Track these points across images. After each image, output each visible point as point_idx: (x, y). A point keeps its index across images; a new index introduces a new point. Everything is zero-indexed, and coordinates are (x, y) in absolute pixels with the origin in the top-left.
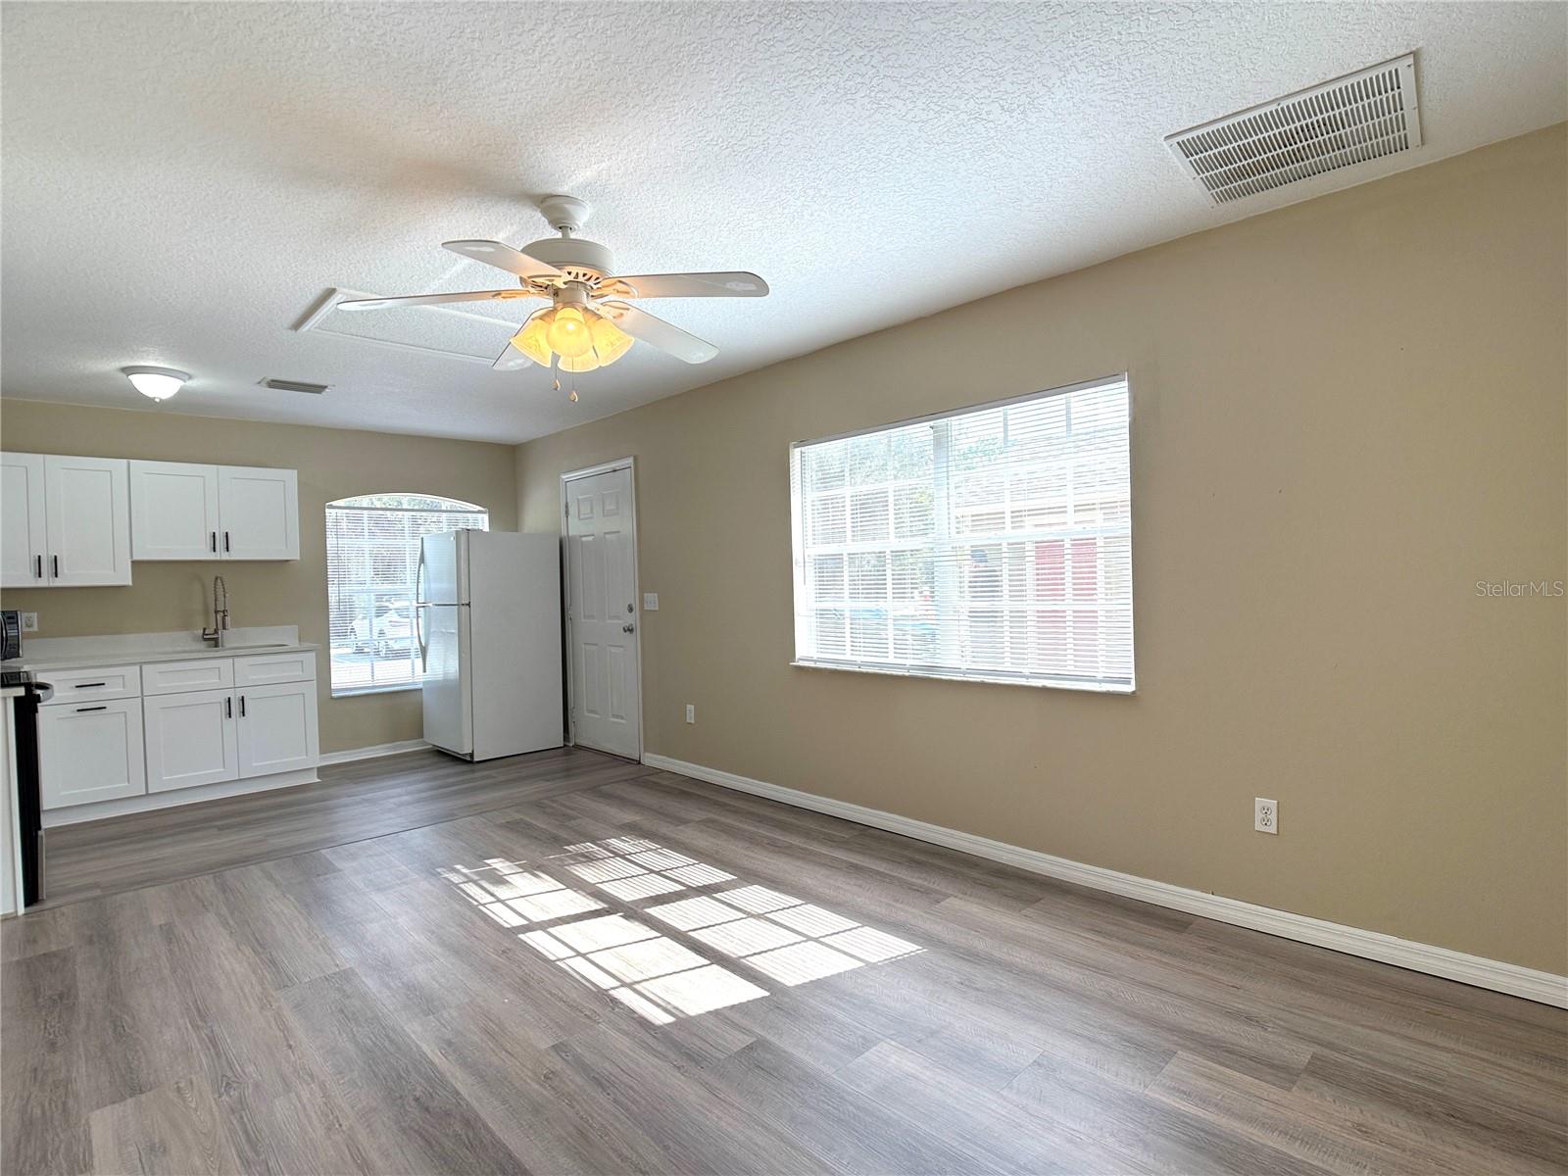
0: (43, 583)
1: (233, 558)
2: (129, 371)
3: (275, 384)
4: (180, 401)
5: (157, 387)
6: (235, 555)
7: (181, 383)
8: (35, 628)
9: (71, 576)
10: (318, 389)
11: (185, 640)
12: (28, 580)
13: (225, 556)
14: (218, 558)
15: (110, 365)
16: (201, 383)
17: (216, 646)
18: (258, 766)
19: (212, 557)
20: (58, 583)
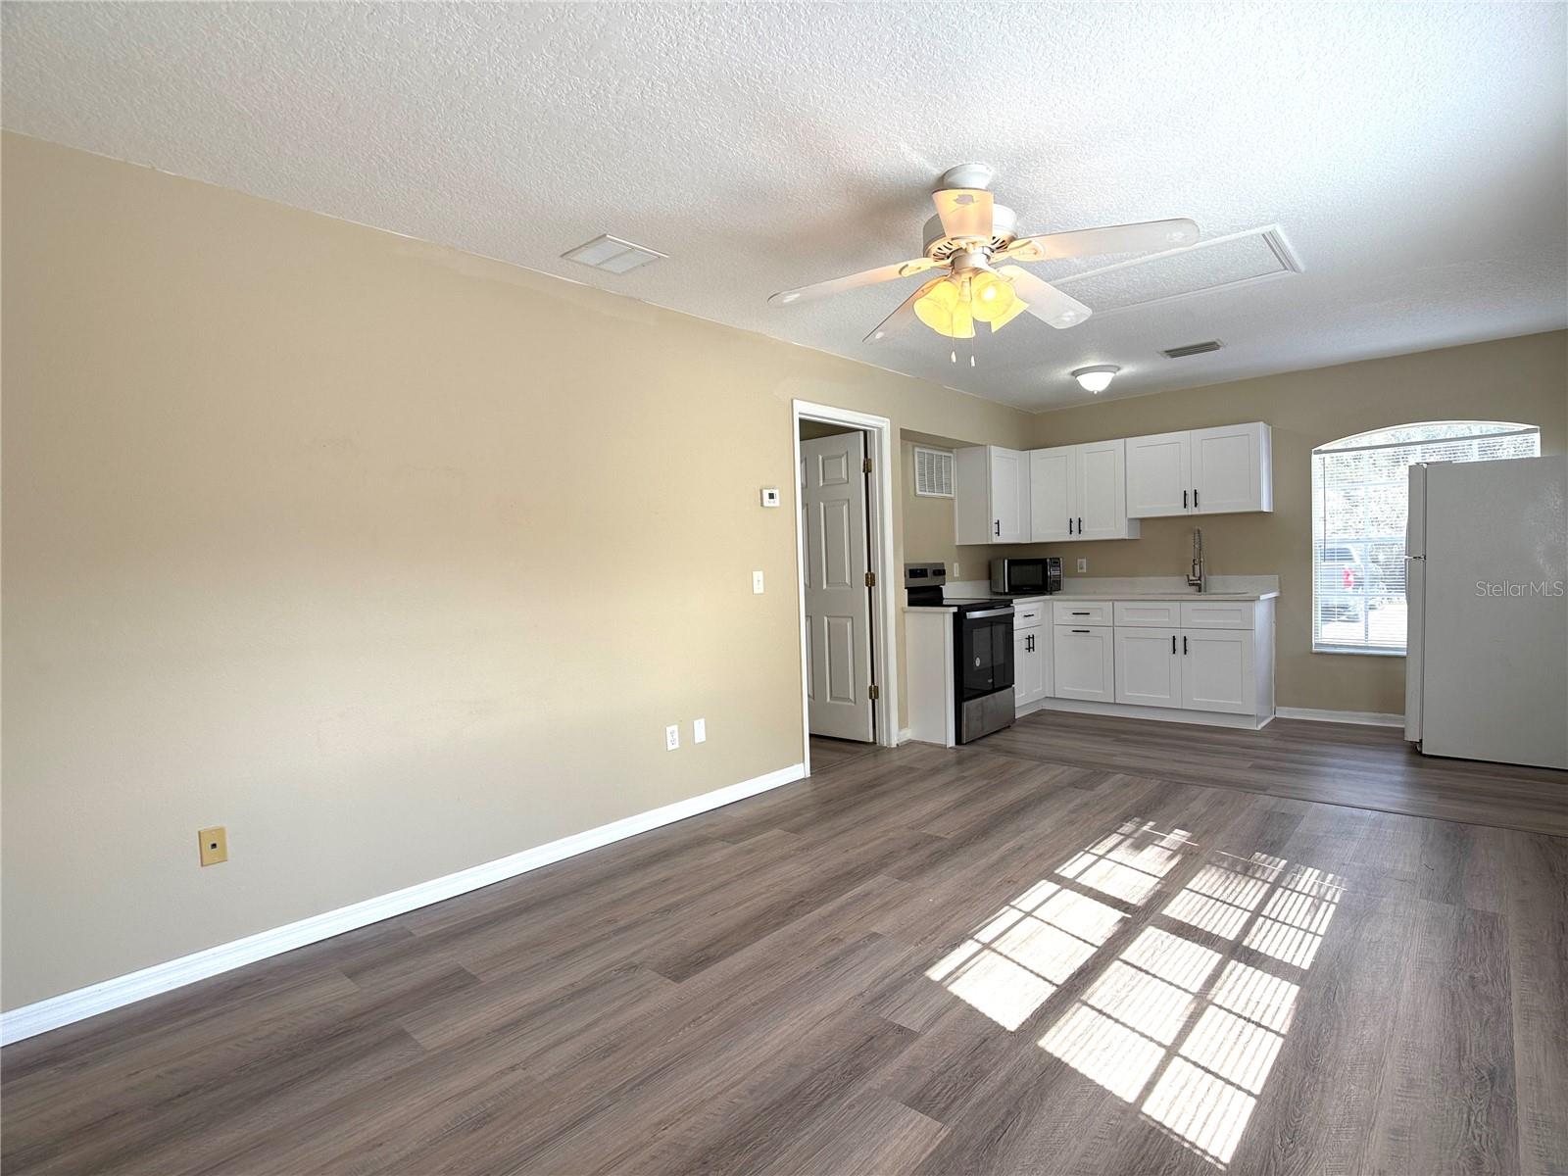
0: (1075, 537)
1: (1202, 513)
2: (1075, 374)
3: (1174, 353)
4: (1114, 389)
5: (1096, 382)
6: (1203, 510)
7: (1113, 375)
8: (1085, 571)
9: (1090, 533)
10: (1211, 346)
11: (1177, 584)
12: (1066, 537)
13: (1196, 512)
14: (1190, 514)
15: (1063, 374)
16: (1128, 370)
17: (1200, 591)
18: (1198, 701)
19: (1184, 512)
20: (1083, 537)
